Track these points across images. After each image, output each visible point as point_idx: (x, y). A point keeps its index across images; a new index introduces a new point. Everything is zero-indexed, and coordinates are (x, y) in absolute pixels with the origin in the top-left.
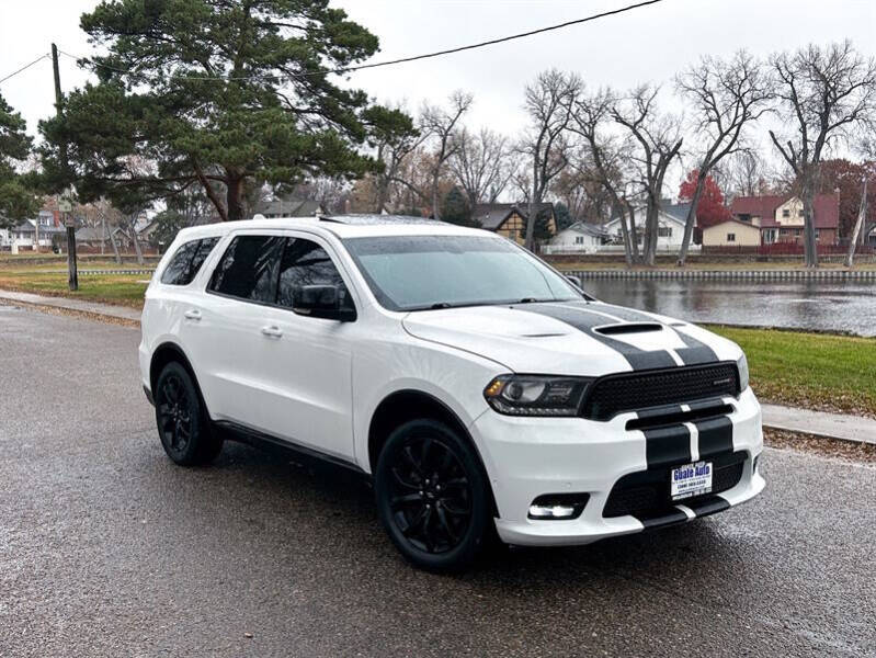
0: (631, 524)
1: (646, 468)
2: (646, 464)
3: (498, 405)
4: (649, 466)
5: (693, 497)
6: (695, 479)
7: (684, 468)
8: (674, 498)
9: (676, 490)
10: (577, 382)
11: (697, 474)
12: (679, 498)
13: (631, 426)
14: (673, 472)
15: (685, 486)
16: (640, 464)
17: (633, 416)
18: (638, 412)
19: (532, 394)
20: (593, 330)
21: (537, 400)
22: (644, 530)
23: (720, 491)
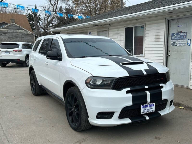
0: (128, 121)
1: (132, 105)
2: (132, 104)
3: (89, 86)
4: (133, 104)
5: (148, 113)
6: (149, 108)
7: (145, 105)
8: (142, 114)
9: (142, 111)
10: (112, 79)
11: (149, 106)
12: (144, 113)
13: (128, 92)
14: (141, 106)
15: (145, 110)
16: (130, 103)
17: (129, 89)
18: (130, 88)
19: (99, 83)
20: (121, 64)
21: (100, 84)
22: (132, 123)
23: (159, 111)
